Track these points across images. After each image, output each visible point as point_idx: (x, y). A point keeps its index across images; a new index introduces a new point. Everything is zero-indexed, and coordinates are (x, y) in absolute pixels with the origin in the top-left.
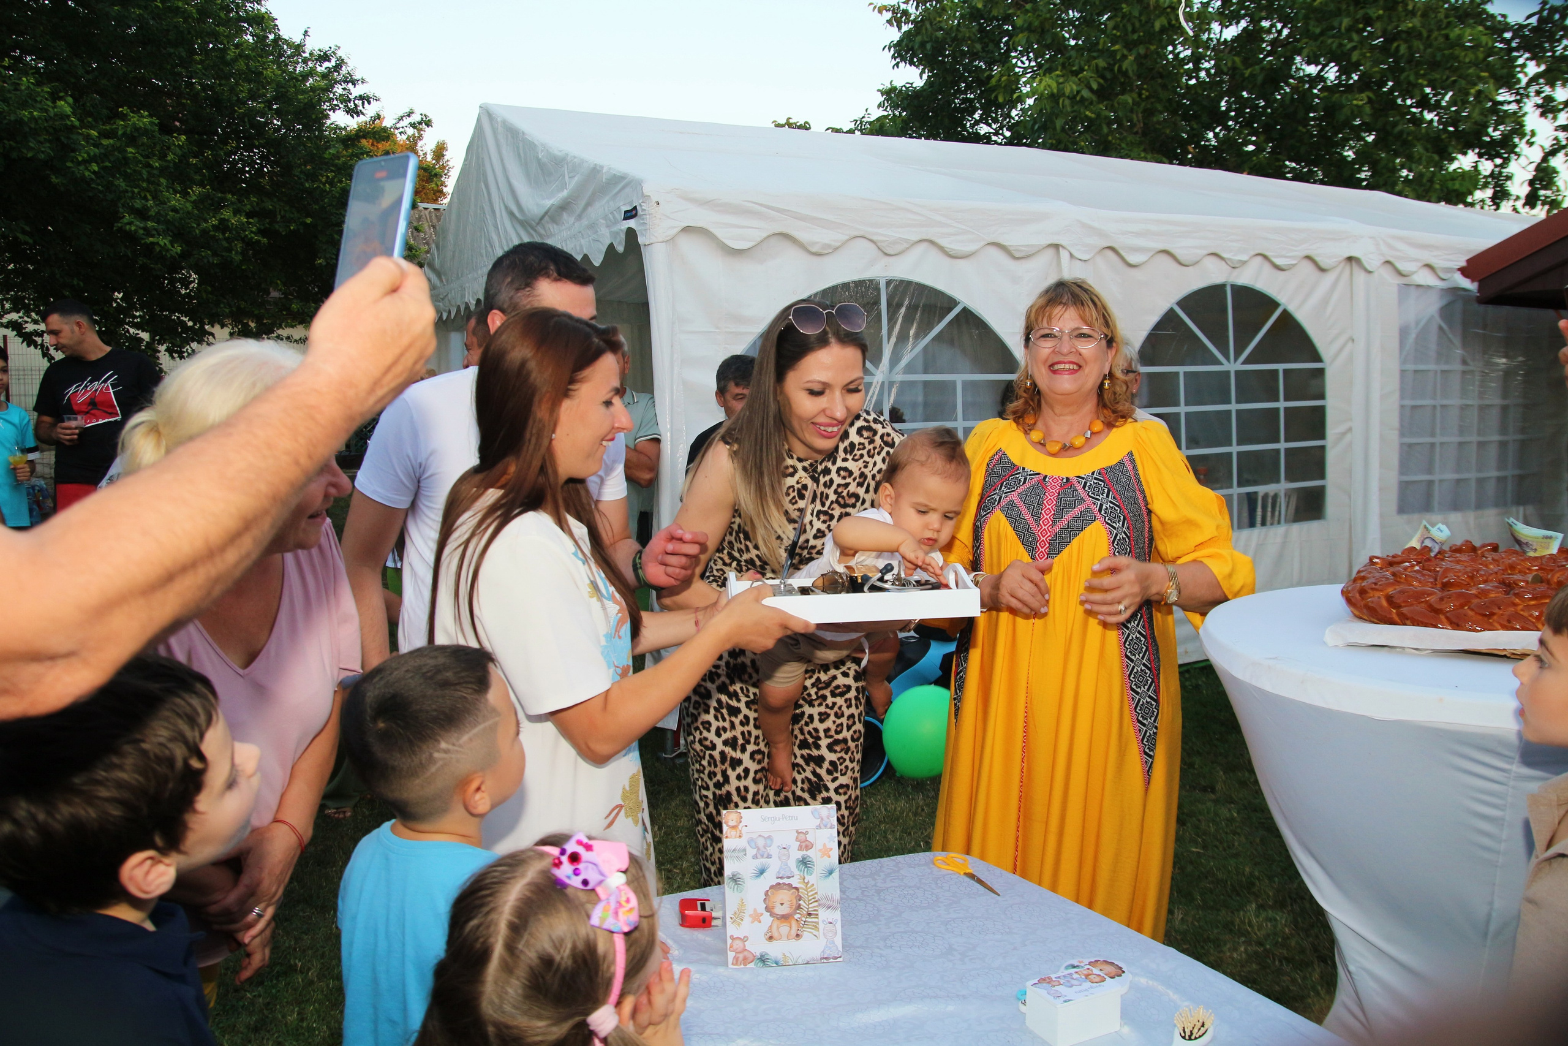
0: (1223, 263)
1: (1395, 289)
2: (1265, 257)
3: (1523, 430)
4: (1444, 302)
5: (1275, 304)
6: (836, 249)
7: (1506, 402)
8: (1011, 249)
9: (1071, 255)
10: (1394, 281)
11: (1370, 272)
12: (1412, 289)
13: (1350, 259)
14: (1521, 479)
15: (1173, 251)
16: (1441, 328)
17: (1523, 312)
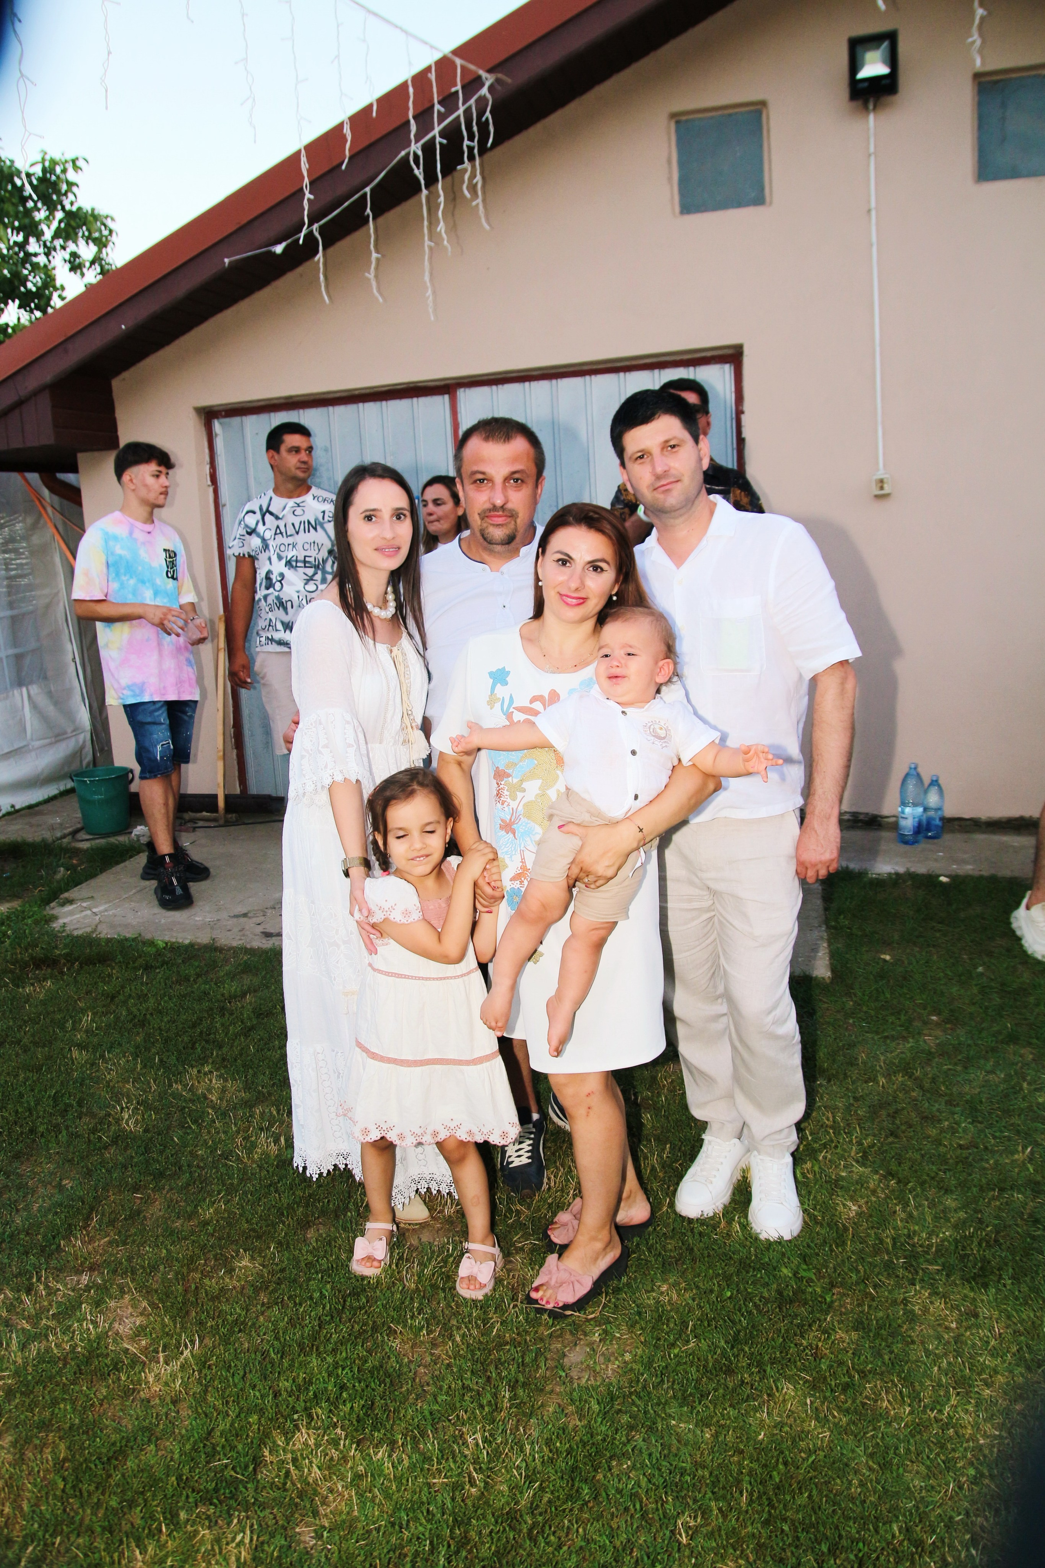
3: (11, 605)
14: (19, 658)
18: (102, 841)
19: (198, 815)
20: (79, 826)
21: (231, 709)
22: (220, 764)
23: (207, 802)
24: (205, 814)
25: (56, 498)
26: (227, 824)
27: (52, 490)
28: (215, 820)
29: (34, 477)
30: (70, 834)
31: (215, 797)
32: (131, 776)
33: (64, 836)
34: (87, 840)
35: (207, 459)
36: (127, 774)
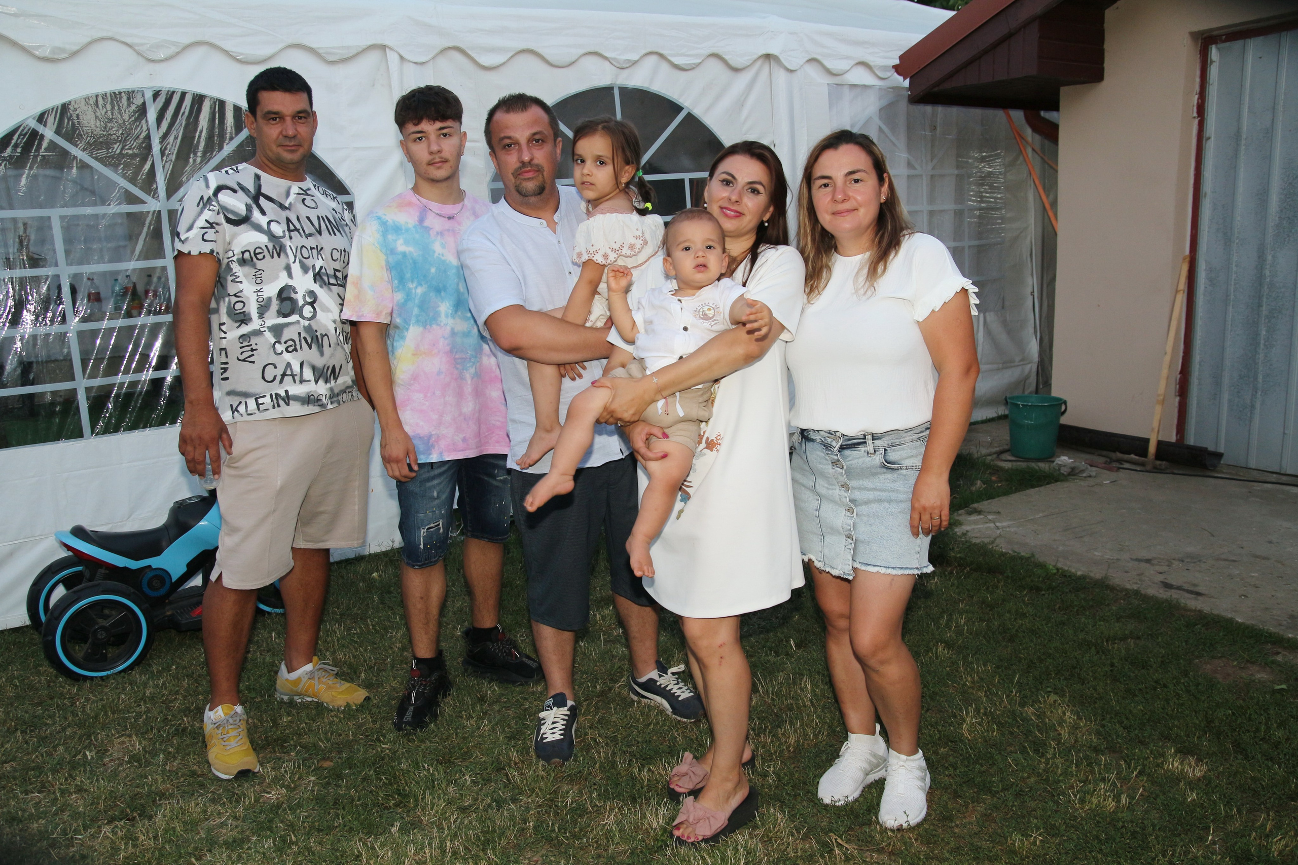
0: (607, 63)
1: (825, 90)
2: (661, 56)
3: (979, 235)
4: (884, 102)
5: (676, 108)
6: (74, 54)
7: (960, 207)
8: (320, 51)
9: (402, 58)
10: (822, 81)
11: (791, 71)
12: (846, 90)
13: (768, 56)
15: (540, 51)
16: (880, 129)
17: (976, 113)
18: (1023, 465)
19: (1126, 457)
20: (1006, 447)
21: (1181, 354)
22: (1158, 409)
23: (1137, 446)
24: (1133, 456)
25: (1037, 137)
26: (1156, 470)
27: (1035, 129)
28: (1143, 464)
29: (1018, 115)
30: (995, 453)
31: (1146, 441)
32: (1063, 408)
33: (990, 455)
34: (1010, 461)
35: (1197, 88)
36: (1061, 405)
